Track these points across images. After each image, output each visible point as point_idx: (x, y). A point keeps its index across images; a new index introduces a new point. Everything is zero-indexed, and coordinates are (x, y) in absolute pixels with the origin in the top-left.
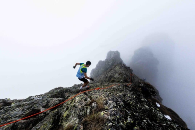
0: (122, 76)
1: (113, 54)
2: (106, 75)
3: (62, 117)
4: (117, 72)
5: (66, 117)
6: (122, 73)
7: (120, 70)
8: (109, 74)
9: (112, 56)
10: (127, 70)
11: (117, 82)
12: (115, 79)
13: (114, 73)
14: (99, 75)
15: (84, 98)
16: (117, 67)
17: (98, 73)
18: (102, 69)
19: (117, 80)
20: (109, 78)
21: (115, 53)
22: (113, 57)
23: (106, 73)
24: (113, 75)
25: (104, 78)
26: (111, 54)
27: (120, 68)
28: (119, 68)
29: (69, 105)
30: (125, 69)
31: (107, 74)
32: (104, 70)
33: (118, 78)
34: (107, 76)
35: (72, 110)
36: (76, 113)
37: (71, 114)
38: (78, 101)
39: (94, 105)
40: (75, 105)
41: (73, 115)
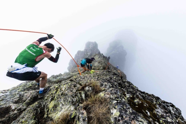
0: (101, 64)
4: (96, 61)
5: (53, 107)
6: (101, 62)
7: (99, 59)
9: (91, 46)
10: (105, 59)
11: (97, 70)
12: (95, 67)
15: (73, 85)
16: (96, 56)
21: (93, 44)
22: (92, 48)
24: (93, 64)
26: (89, 45)
27: (99, 58)
29: (54, 95)
30: (103, 58)
33: (98, 67)
35: (60, 98)
36: (66, 100)
37: (60, 103)
38: (65, 89)
39: (88, 89)
40: (63, 93)
41: (63, 103)
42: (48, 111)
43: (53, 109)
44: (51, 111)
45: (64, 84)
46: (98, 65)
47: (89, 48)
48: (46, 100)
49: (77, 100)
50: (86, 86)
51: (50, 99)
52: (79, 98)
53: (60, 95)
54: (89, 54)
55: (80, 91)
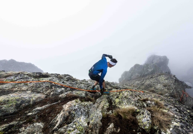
0: (168, 89)
1: (158, 59)
2: (142, 82)
3: (113, 101)
6: (169, 86)
7: (166, 81)
8: (148, 82)
9: (155, 62)
12: (156, 89)
13: (156, 82)
14: (131, 80)
16: (161, 76)
17: (130, 77)
18: (137, 74)
19: (160, 92)
20: (146, 86)
23: (143, 80)
25: (138, 84)
27: (167, 79)
28: (164, 79)
31: (145, 81)
32: (139, 75)
34: (144, 84)
36: (129, 102)
37: (123, 102)
38: (127, 95)
39: (150, 103)
40: (126, 96)
41: (126, 103)
42: (115, 103)
43: (118, 103)
44: (117, 103)
45: (126, 92)
46: (162, 89)
47: (153, 63)
48: (112, 96)
49: (139, 105)
50: (147, 100)
51: (116, 96)
52: (141, 105)
53: (124, 97)
54: (150, 70)
55: (142, 102)
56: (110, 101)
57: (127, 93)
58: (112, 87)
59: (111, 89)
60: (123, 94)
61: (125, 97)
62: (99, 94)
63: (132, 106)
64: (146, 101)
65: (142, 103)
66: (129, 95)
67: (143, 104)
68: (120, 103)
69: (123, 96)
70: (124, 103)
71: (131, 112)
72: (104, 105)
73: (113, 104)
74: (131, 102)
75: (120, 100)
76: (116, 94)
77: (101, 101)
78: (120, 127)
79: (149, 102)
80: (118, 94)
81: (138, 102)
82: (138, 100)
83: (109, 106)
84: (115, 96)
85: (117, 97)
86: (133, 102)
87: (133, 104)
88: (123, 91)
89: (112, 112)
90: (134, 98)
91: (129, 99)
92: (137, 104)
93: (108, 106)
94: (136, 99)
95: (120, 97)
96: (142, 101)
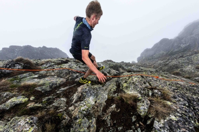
2: (166, 62)
3: (122, 85)
8: (174, 62)
13: (186, 63)
14: (153, 59)
17: (152, 56)
18: (162, 52)
20: (171, 67)
23: (169, 60)
25: (160, 64)
31: (170, 61)
32: (165, 53)
34: (168, 64)
56: (118, 85)
57: (136, 78)
58: (124, 70)
59: (123, 73)
60: (132, 79)
61: (133, 83)
62: (110, 77)
63: (136, 92)
64: (154, 90)
65: (148, 91)
66: (137, 81)
67: (148, 93)
68: (127, 87)
69: (131, 81)
70: (131, 89)
71: (133, 98)
72: (112, 88)
73: (120, 88)
74: (137, 88)
75: (128, 85)
76: (126, 79)
77: (110, 85)
78: (120, 109)
79: (156, 91)
80: (128, 78)
81: (144, 90)
82: (144, 88)
83: (117, 89)
84: (124, 80)
85: (126, 82)
86: (138, 89)
87: (138, 91)
88: (133, 76)
89: (118, 95)
90: (141, 85)
91: (136, 85)
92: (142, 92)
93: (115, 90)
94: (144, 86)
95: (128, 82)
96: (149, 89)
